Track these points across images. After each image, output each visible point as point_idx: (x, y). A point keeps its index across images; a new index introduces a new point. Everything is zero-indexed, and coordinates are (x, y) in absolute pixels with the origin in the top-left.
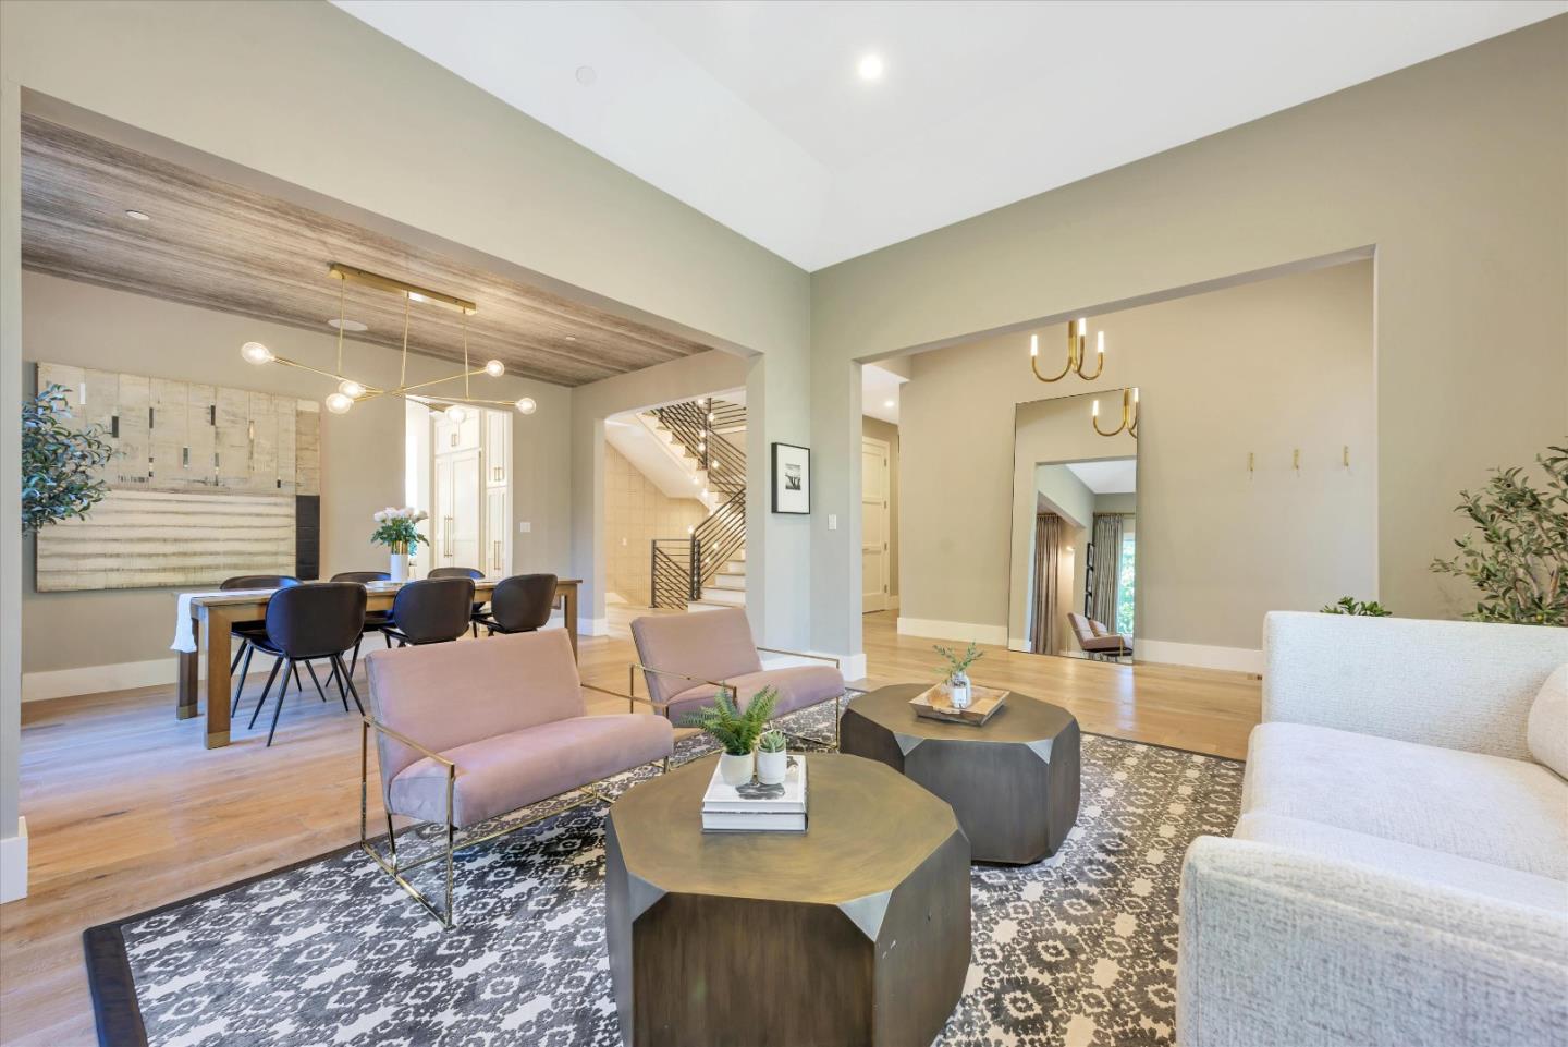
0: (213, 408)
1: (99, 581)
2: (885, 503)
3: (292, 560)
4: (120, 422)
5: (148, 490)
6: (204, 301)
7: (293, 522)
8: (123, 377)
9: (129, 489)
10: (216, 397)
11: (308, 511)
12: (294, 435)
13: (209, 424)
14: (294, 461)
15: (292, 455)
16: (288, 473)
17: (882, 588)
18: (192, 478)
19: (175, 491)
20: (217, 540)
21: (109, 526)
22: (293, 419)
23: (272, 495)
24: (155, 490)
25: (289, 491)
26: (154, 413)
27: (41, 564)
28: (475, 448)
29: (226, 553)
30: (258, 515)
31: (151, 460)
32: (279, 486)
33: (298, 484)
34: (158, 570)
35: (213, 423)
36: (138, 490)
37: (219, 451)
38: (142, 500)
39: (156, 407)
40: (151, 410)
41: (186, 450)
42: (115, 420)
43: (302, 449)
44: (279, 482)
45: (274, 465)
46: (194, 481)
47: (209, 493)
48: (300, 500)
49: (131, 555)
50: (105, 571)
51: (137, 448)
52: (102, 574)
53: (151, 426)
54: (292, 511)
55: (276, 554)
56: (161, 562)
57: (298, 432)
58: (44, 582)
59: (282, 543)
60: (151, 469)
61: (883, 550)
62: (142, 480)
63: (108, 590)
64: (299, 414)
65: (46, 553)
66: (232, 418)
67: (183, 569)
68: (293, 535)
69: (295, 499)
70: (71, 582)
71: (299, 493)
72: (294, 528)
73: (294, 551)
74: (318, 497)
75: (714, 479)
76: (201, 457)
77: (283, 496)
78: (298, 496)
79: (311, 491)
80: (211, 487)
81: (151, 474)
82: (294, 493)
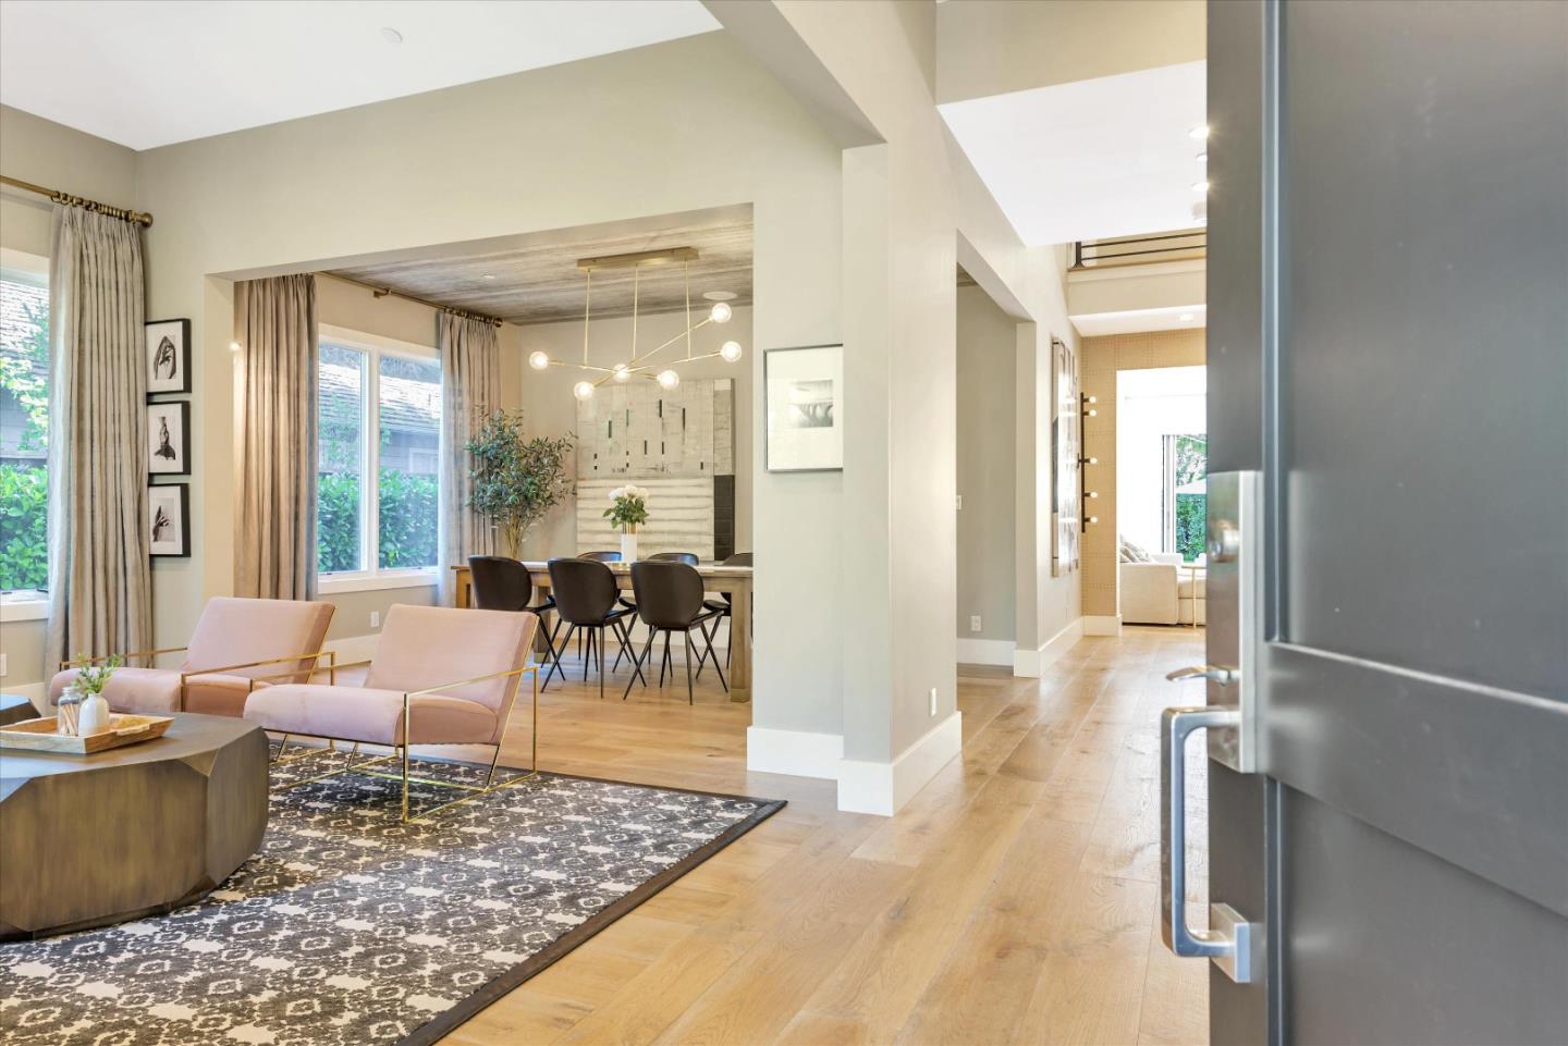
0: (661, 402)
3: (710, 540)
6: (652, 309)
7: (711, 501)
11: (723, 491)
12: (712, 416)
14: (712, 442)
15: (711, 435)
16: (708, 455)
20: (662, 520)
22: (712, 400)
23: (698, 477)
25: (708, 471)
29: (670, 533)
30: (689, 497)
31: (628, 453)
32: (702, 468)
33: (715, 465)
35: (661, 416)
36: (621, 479)
37: (664, 440)
39: (630, 408)
40: (628, 411)
41: (646, 442)
42: (610, 423)
43: (718, 429)
44: (702, 464)
45: (699, 448)
46: (651, 469)
47: (657, 478)
48: (717, 480)
51: (621, 445)
53: (628, 425)
54: (710, 491)
55: (699, 534)
57: (715, 413)
59: (704, 522)
60: (628, 461)
62: (622, 472)
64: (716, 394)
66: (673, 409)
68: (711, 515)
69: (712, 480)
71: (716, 474)
72: (712, 508)
73: (712, 531)
74: (734, 476)
76: (654, 447)
77: (704, 477)
78: (715, 477)
79: (726, 471)
80: (659, 473)
81: (628, 465)
82: (713, 473)
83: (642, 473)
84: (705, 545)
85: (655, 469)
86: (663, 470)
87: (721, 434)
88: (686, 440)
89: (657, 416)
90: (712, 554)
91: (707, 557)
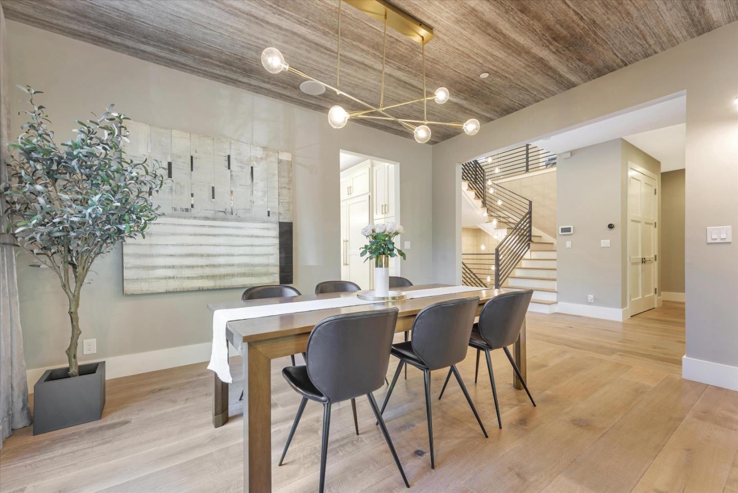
0: (229, 157)
1: (161, 286)
2: (655, 223)
3: (277, 270)
4: (173, 165)
5: (190, 218)
7: (277, 241)
8: (174, 132)
9: (179, 217)
10: (230, 149)
11: (286, 233)
12: (277, 177)
13: (227, 169)
14: (277, 197)
15: (276, 191)
16: (274, 205)
17: (653, 291)
18: (217, 209)
19: (207, 218)
21: (167, 245)
22: (276, 166)
23: (264, 222)
24: (195, 218)
25: (274, 218)
26: (194, 159)
27: (127, 274)
28: (367, 193)
31: (192, 195)
32: (269, 215)
33: (279, 213)
34: (197, 278)
35: (229, 168)
36: (185, 218)
37: (233, 189)
38: (188, 225)
39: (195, 155)
40: (192, 157)
41: (213, 188)
42: (170, 164)
43: (282, 188)
44: (269, 212)
45: (266, 199)
46: (219, 211)
47: (227, 220)
48: (281, 224)
49: (181, 267)
50: (166, 278)
51: (184, 187)
52: (164, 281)
53: (192, 170)
54: (276, 233)
55: (267, 265)
56: (199, 272)
57: (279, 175)
58: (129, 287)
59: (271, 257)
60: (193, 202)
61: (653, 260)
62: (187, 210)
63: (167, 293)
64: (280, 162)
65: (128, 265)
66: (241, 165)
67: (213, 277)
68: (277, 252)
69: (277, 226)
70: (145, 287)
71: (281, 221)
72: (278, 246)
73: (278, 263)
74: (292, 223)
75: (493, 214)
76: (222, 193)
77: (271, 222)
78: (280, 222)
79: (288, 218)
80: (229, 216)
81: (192, 206)
82: (278, 220)
83: (209, 214)
85: (224, 212)
86: (232, 214)
87: (284, 192)
88: (254, 192)
90: (278, 280)
91: (274, 282)
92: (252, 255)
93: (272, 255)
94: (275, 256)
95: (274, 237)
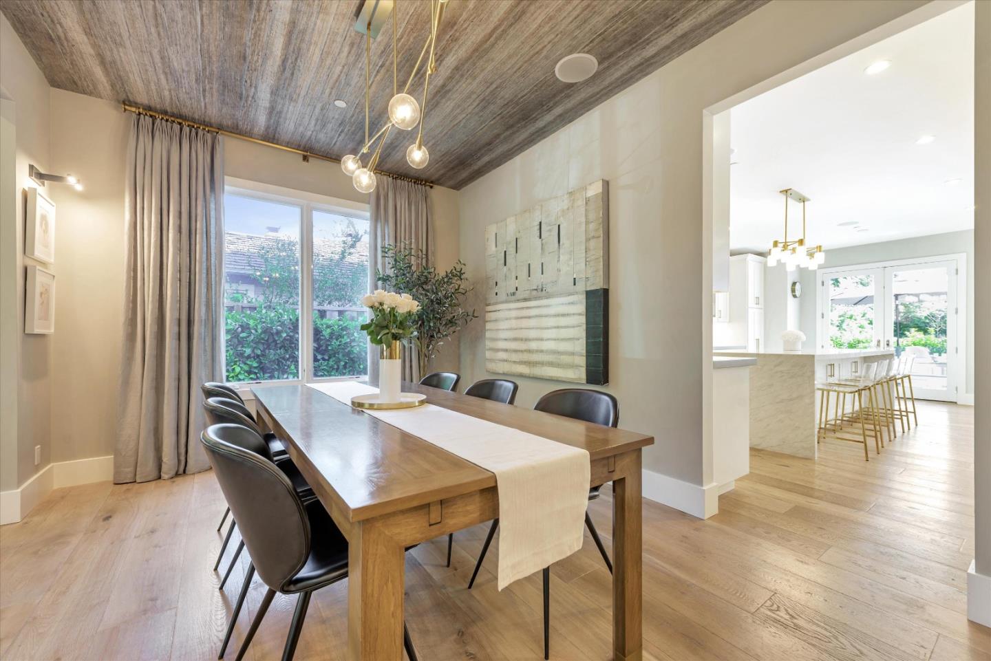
0: (540, 224)
1: (501, 368)
4: (507, 253)
5: (515, 301)
7: (583, 319)
9: (509, 302)
10: (541, 214)
12: (584, 227)
16: (580, 269)
18: (532, 288)
19: (525, 300)
21: (504, 329)
22: (583, 208)
23: (570, 294)
24: (518, 301)
25: (581, 287)
30: (564, 315)
31: (517, 278)
32: (575, 284)
33: (587, 280)
34: (520, 363)
35: (541, 237)
37: (543, 261)
38: (514, 309)
39: (518, 236)
40: (516, 239)
41: (529, 265)
44: (575, 279)
45: (572, 262)
47: (536, 298)
53: (517, 252)
54: (581, 308)
56: (521, 357)
57: (586, 221)
59: (577, 342)
60: (517, 285)
62: (514, 294)
64: (587, 201)
66: (550, 228)
68: (583, 335)
69: (584, 296)
71: (588, 289)
72: (584, 327)
73: (584, 352)
74: (607, 290)
76: (536, 269)
77: (576, 293)
78: (586, 292)
79: (598, 284)
80: (540, 294)
81: (517, 289)
82: (584, 289)
83: (526, 295)
84: (577, 366)
85: (536, 290)
86: (542, 290)
87: (592, 243)
88: (561, 257)
89: (538, 239)
90: (584, 376)
91: (580, 379)
92: (558, 339)
93: (578, 339)
94: (581, 340)
95: (580, 314)
